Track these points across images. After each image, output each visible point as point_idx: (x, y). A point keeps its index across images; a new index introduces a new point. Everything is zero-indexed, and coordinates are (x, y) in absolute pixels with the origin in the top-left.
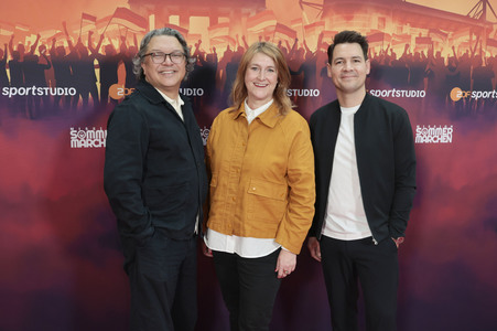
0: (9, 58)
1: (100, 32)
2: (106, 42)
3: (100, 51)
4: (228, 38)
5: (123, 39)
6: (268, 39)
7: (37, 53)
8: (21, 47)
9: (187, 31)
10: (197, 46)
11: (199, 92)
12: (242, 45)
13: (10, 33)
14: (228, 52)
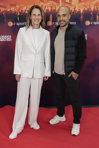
0: (19, 14)
1: (45, 5)
2: (47, 8)
3: (45, 11)
4: (84, 6)
5: (52, 7)
6: (97, 6)
7: (26, 12)
8: (22, 11)
9: (71, 4)
10: (74, 9)
11: (74, 23)
12: (89, 8)
13: (19, 7)
14: (84, 10)
